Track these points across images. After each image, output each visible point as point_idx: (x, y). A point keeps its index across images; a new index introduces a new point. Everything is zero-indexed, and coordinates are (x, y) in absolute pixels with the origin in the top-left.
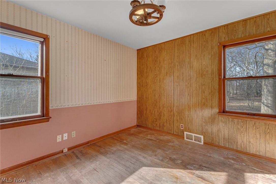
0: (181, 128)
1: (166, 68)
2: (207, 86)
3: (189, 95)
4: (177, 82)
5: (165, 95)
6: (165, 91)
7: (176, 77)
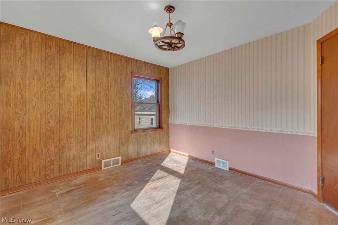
0: (97, 158)
1: (73, 80)
2: (123, 109)
3: (106, 117)
4: (92, 103)
5: (72, 120)
6: (72, 113)
7: (91, 96)
